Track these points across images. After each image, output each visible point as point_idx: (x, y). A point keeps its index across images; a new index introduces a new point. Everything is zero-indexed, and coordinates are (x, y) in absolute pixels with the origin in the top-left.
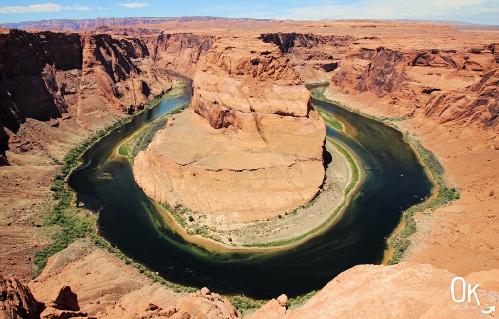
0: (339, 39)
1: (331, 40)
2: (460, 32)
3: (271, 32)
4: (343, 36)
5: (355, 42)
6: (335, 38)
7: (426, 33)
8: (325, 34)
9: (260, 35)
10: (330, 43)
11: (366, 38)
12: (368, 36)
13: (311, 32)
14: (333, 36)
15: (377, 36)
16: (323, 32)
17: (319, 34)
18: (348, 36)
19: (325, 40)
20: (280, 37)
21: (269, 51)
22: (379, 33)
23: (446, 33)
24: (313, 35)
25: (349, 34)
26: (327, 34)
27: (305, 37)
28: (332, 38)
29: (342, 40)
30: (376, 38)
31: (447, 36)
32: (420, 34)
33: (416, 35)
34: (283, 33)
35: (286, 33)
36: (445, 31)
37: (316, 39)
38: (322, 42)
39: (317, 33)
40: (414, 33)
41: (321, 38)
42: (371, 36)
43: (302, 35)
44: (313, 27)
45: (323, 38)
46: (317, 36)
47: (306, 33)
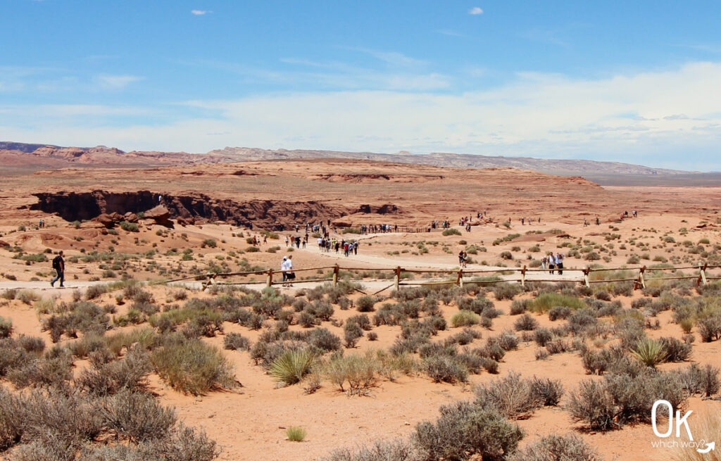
0: (287, 212)
1: (264, 216)
2: (608, 192)
4: (298, 203)
5: (338, 221)
6: (275, 208)
7: (525, 195)
8: (243, 198)
10: (262, 222)
11: (366, 209)
12: (371, 204)
13: (199, 190)
14: (269, 204)
15: (397, 204)
16: (237, 191)
17: (224, 196)
18: (312, 203)
19: (245, 214)
22: (399, 194)
23: (572, 196)
24: (207, 199)
25: (316, 198)
26: (249, 197)
27: (180, 205)
28: (266, 209)
29: (297, 215)
30: (395, 208)
31: (576, 205)
32: (509, 200)
33: (499, 200)
34: (110, 191)
35: (121, 191)
36: (571, 192)
37: (216, 209)
38: (236, 219)
39: (219, 192)
40: (493, 196)
41: (232, 209)
42: (380, 204)
43: (173, 198)
44: (199, 174)
45: (240, 207)
46: (218, 201)
47: (185, 195)
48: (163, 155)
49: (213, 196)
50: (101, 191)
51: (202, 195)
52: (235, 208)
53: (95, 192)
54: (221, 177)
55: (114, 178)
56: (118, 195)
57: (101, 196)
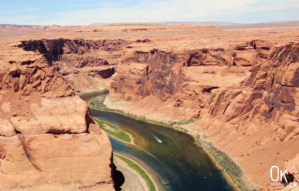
0: (111, 43)
1: (103, 45)
2: (224, 31)
3: (34, 39)
4: (115, 40)
5: (128, 46)
6: (107, 42)
7: (195, 34)
8: (95, 39)
9: (21, 43)
10: (103, 47)
11: (139, 41)
12: (140, 39)
13: (81, 37)
14: (105, 41)
15: (150, 39)
16: (94, 37)
17: (89, 39)
18: (120, 40)
19: (96, 45)
20: (45, 44)
21: (31, 60)
22: (150, 35)
23: (211, 33)
24: (83, 40)
25: (121, 38)
26: (98, 39)
27: (74, 43)
28: (104, 43)
29: (115, 44)
30: (149, 40)
31: (213, 36)
32: (189, 36)
33: (186, 36)
34: (49, 39)
35: (52, 39)
36: (210, 31)
37: (87, 44)
38: (94, 47)
39: (87, 37)
40: (183, 34)
41: (92, 43)
42: (143, 39)
43: (71, 40)
44: (81, 32)
45: (95, 43)
46: (87, 41)
47: (75, 39)
48: (73, 27)
49: (85, 39)
50: (45, 39)
51: (81, 39)
52: (93, 43)
53: (43, 39)
54: (89, 32)
55: (52, 35)
56: (51, 40)
57: (45, 41)
